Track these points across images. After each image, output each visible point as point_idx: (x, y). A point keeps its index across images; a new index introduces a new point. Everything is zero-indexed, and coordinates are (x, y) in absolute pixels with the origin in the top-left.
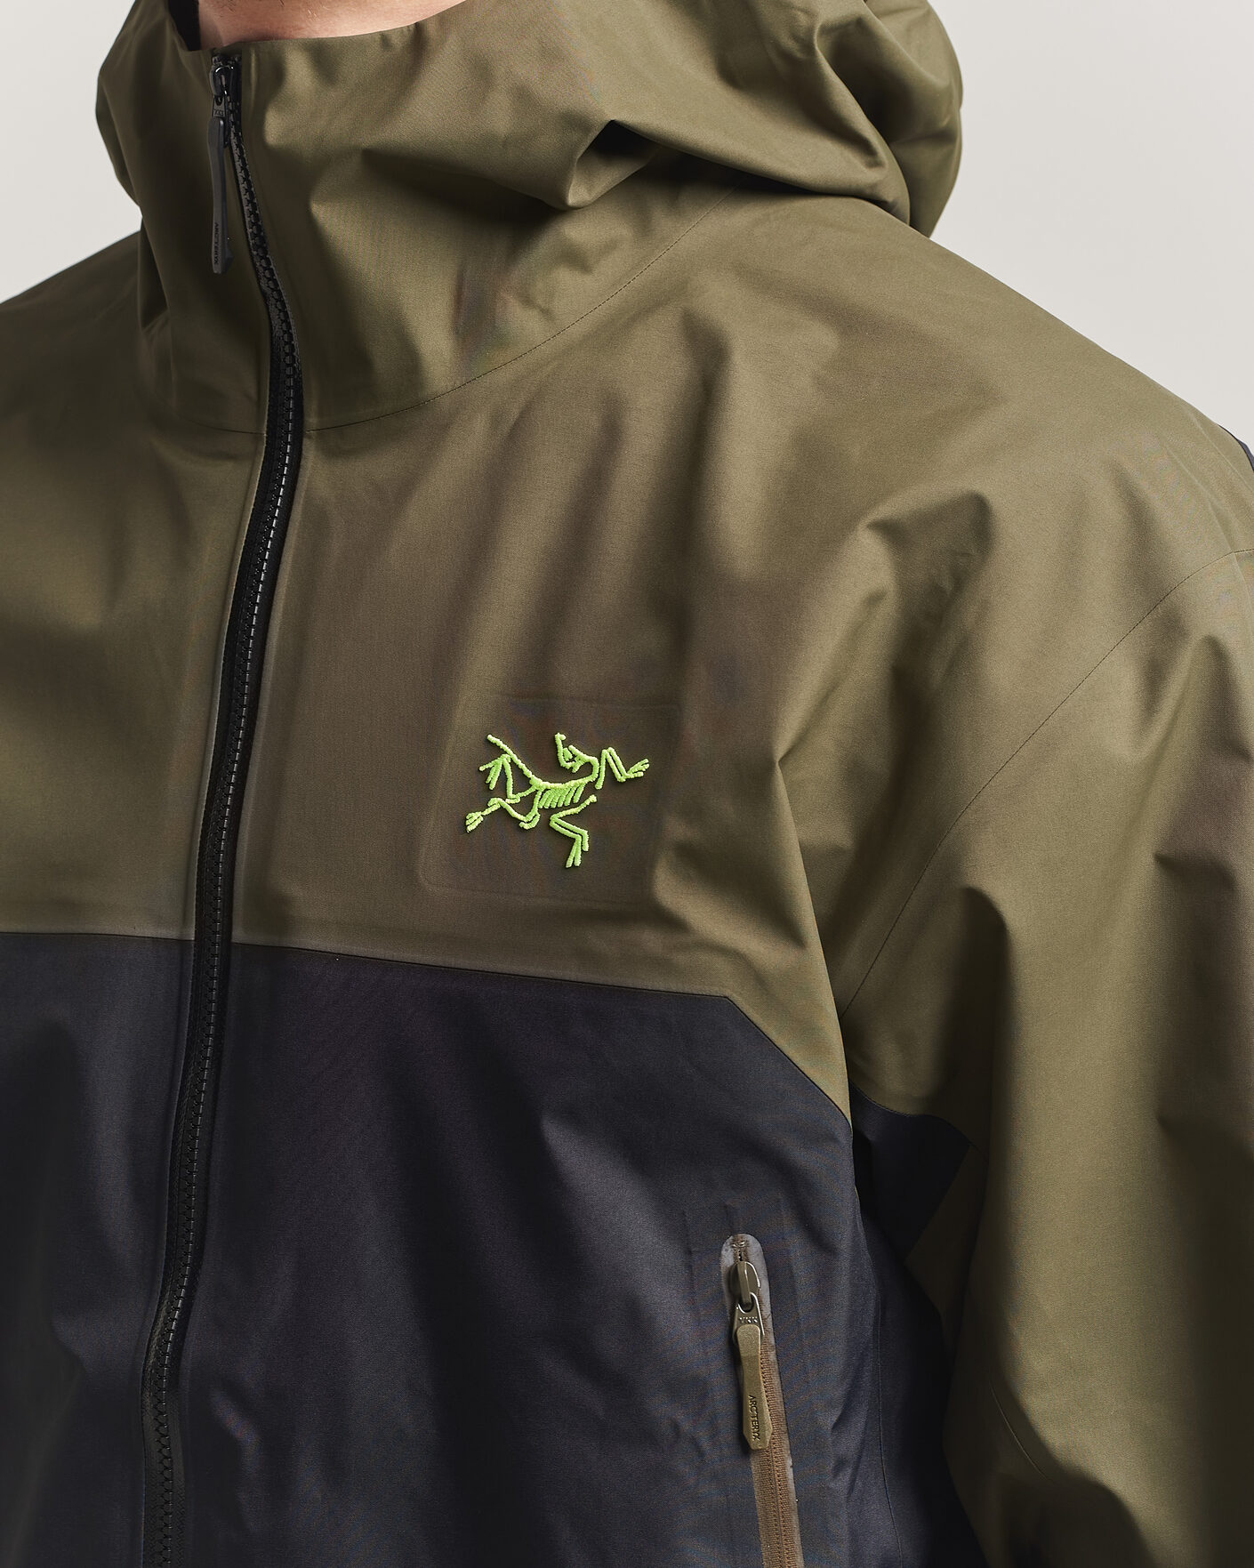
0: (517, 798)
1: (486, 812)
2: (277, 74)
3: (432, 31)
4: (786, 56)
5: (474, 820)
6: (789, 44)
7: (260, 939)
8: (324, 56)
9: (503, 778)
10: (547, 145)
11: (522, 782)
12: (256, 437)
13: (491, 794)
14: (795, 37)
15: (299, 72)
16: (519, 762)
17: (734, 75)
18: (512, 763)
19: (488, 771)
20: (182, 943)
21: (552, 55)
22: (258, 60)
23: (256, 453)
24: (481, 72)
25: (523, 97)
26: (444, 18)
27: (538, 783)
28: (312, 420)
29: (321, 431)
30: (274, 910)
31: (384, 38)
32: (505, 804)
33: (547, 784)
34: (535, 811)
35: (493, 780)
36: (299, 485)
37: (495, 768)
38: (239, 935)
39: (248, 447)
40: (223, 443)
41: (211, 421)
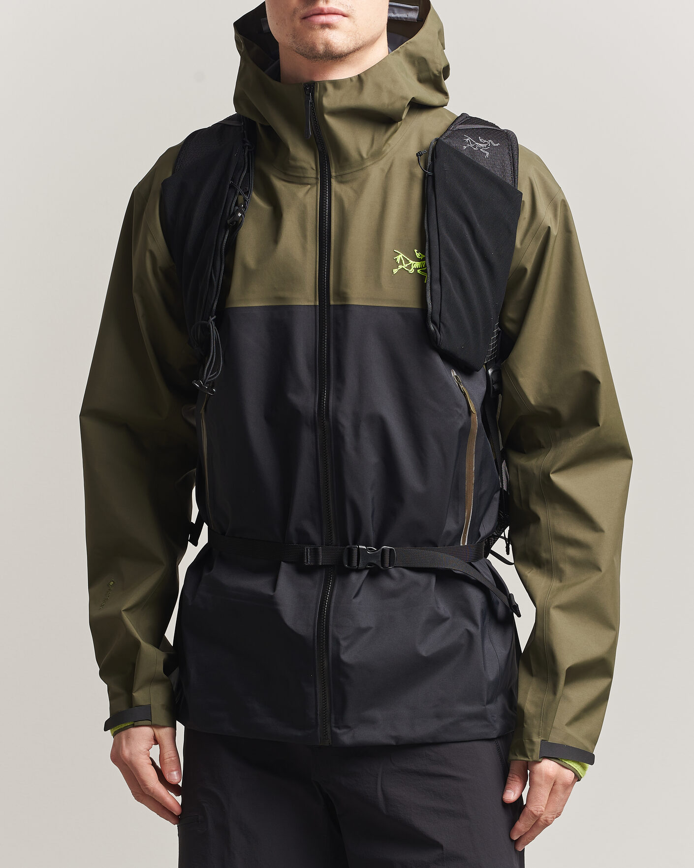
0: (407, 265)
1: (398, 269)
2: (325, 89)
3: (363, 76)
4: (435, 75)
5: (395, 271)
6: (436, 73)
7: (339, 303)
8: (336, 84)
9: (401, 260)
10: (398, 105)
11: (407, 262)
12: (317, 178)
13: (398, 265)
14: (438, 71)
15: (330, 88)
16: (405, 256)
17: (421, 80)
18: (403, 257)
19: (396, 259)
20: (315, 306)
21: (394, 81)
22: (319, 85)
23: (317, 183)
24: (378, 86)
25: (390, 93)
26: (365, 73)
27: (411, 262)
28: (333, 174)
29: (336, 177)
30: (342, 295)
31: (351, 79)
32: (403, 267)
33: (414, 262)
34: (412, 269)
35: (398, 260)
36: (332, 191)
37: (398, 258)
38: (332, 303)
39: (314, 181)
40: (306, 181)
41: (302, 175)
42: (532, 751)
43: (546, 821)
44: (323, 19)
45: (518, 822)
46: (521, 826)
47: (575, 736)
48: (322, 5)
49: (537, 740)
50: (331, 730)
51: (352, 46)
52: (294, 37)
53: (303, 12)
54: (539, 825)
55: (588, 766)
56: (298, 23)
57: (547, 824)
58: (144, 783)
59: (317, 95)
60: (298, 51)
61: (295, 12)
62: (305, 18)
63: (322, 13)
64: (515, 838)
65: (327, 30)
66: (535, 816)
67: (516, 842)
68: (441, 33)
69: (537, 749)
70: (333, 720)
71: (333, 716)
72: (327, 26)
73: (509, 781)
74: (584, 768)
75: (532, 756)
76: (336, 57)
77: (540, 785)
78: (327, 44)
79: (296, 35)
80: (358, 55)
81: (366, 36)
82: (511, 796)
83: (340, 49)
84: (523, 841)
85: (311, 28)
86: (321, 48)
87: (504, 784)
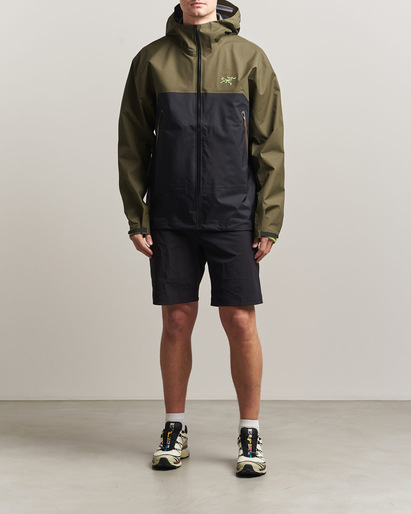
5: (221, 83)
7: (203, 92)
9: (223, 79)
20: (196, 93)
27: (226, 80)
28: (202, 53)
30: (204, 90)
32: (224, 81)
34: (226, 82)
35: (222, 80)
36: (201, 58)
37: (222, 79)
38: (201, 92)
39: (196, 55)
40: (193, 55)
41: (192, 53)
42: (258, 235)
43: (266, 253)
44: (197, 5)
45: (257, 253)
46: (258, 254)
47: (271, 229)
48: (197, 1)
49: (259, 231)
50: (201, 225)
51: (206, 13)
52: (188, 10)
53: (192, 3)
54: (263, 255)
55: (277, 239)
56: (190, 6)
57: (266, 254)
58: (141, 245)
59: (198, 29)
60: (189, 15)
61: (189, 3)
62: (191, 5)
63: (197, 3)
64: (256, 258)
65: (199, 9)
66: (262, 252)
67: (256, 260)
68: (240, 17)
69: (260, 234)
70: (202, 222)
71: (202, 221)
72: (199, 7)
73: (254, 242)
74: (276, 239)
75: (258, 237)
76: (201, 17)
77: (264, 242)
78: (199, 13)
79: (189, 10)
80: (208, 16)
81: (210, 10)
82: (255, 246)
83: (203, 14)
84: (258, 260)
85: (194, 8)
86: (197, 14)
87: (253, 243)
